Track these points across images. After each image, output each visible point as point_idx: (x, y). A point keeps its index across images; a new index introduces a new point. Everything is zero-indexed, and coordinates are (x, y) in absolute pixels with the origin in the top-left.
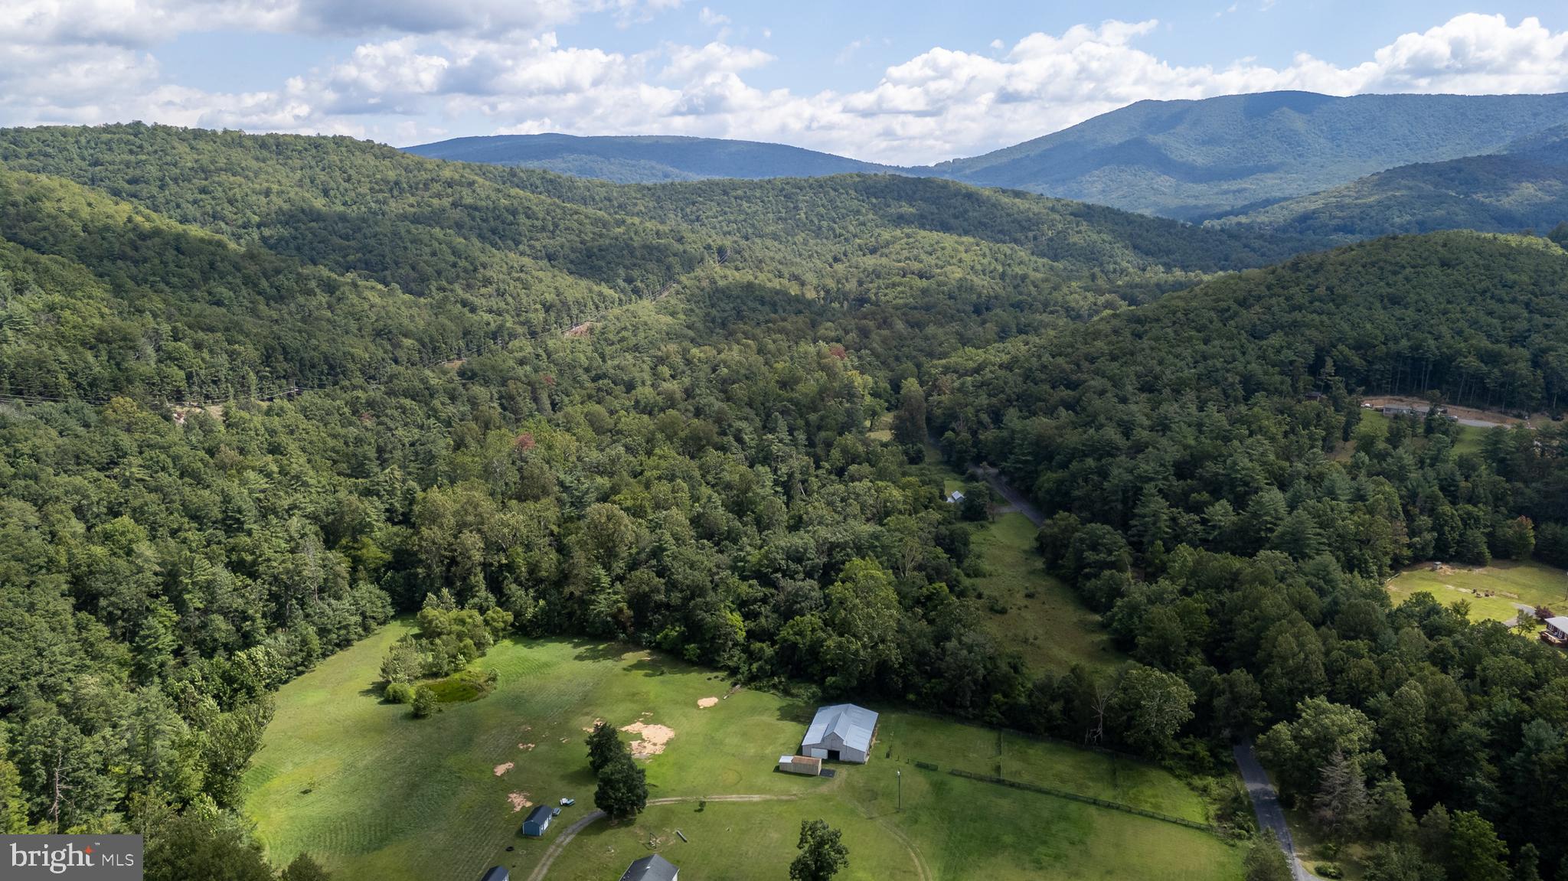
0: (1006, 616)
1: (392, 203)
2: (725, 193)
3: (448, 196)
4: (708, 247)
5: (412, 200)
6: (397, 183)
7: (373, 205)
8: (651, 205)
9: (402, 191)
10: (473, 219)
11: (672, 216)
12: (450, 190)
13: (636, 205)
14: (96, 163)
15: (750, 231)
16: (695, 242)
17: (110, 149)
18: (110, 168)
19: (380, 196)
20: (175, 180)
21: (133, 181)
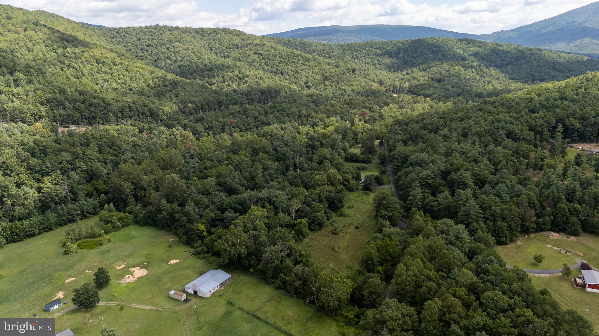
0: (337, 236)
1: (233, 53)
2: (372, 47)
3: (254, 50)
4: (348, 69)
5: (240, 51)
6: (236, 45)
7: (225, 53)
8: (340, 52)
9: (238, 48)
10: (259, 59)
11: (347, 56)
12: (255, 47)
13: (333, 52)
14: (139, 40)
15: (376, 62)
16: (343, 67)
17: (145, 35)
18: (143, 41)
19: (229, 50)
20: (161, 45)
21: (148, 46)
